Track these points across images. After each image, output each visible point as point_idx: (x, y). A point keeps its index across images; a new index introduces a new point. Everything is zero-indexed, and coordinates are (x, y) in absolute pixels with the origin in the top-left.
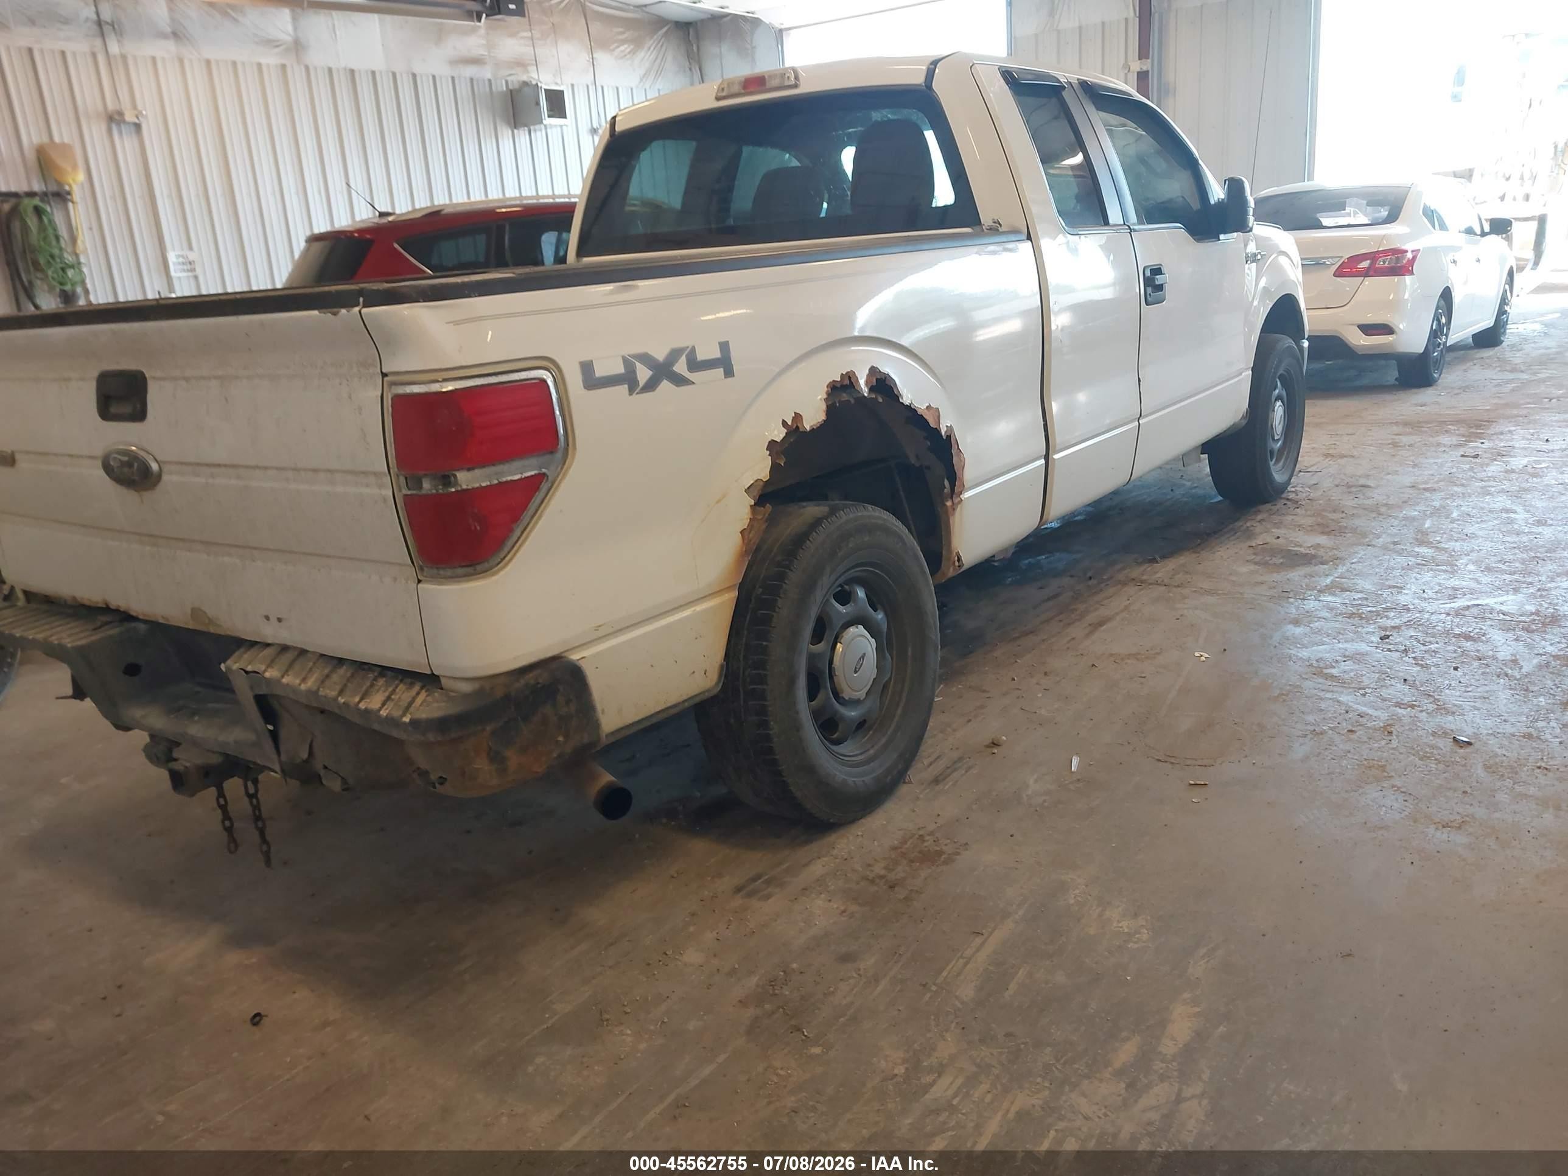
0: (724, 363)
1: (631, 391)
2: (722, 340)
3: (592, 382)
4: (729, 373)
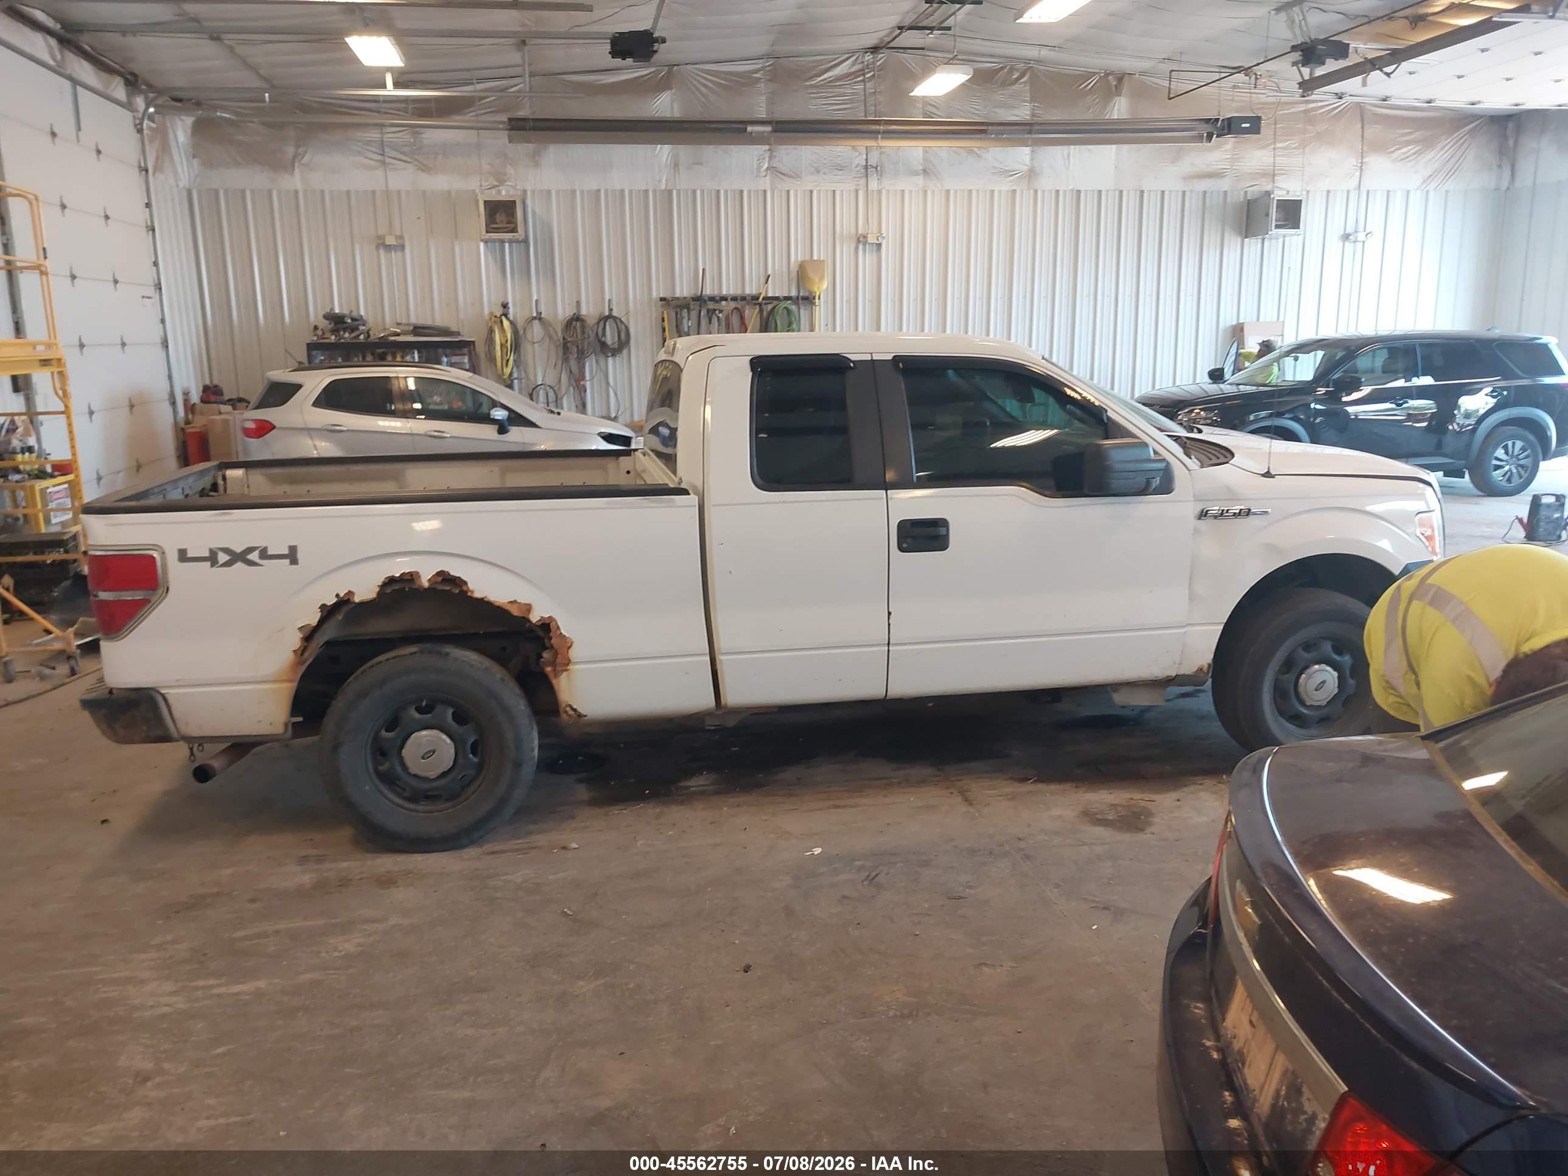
0: (292, 556)
1: (212, 566)
2: (292, 544)
3: (183, 556)
4: (294, 561)
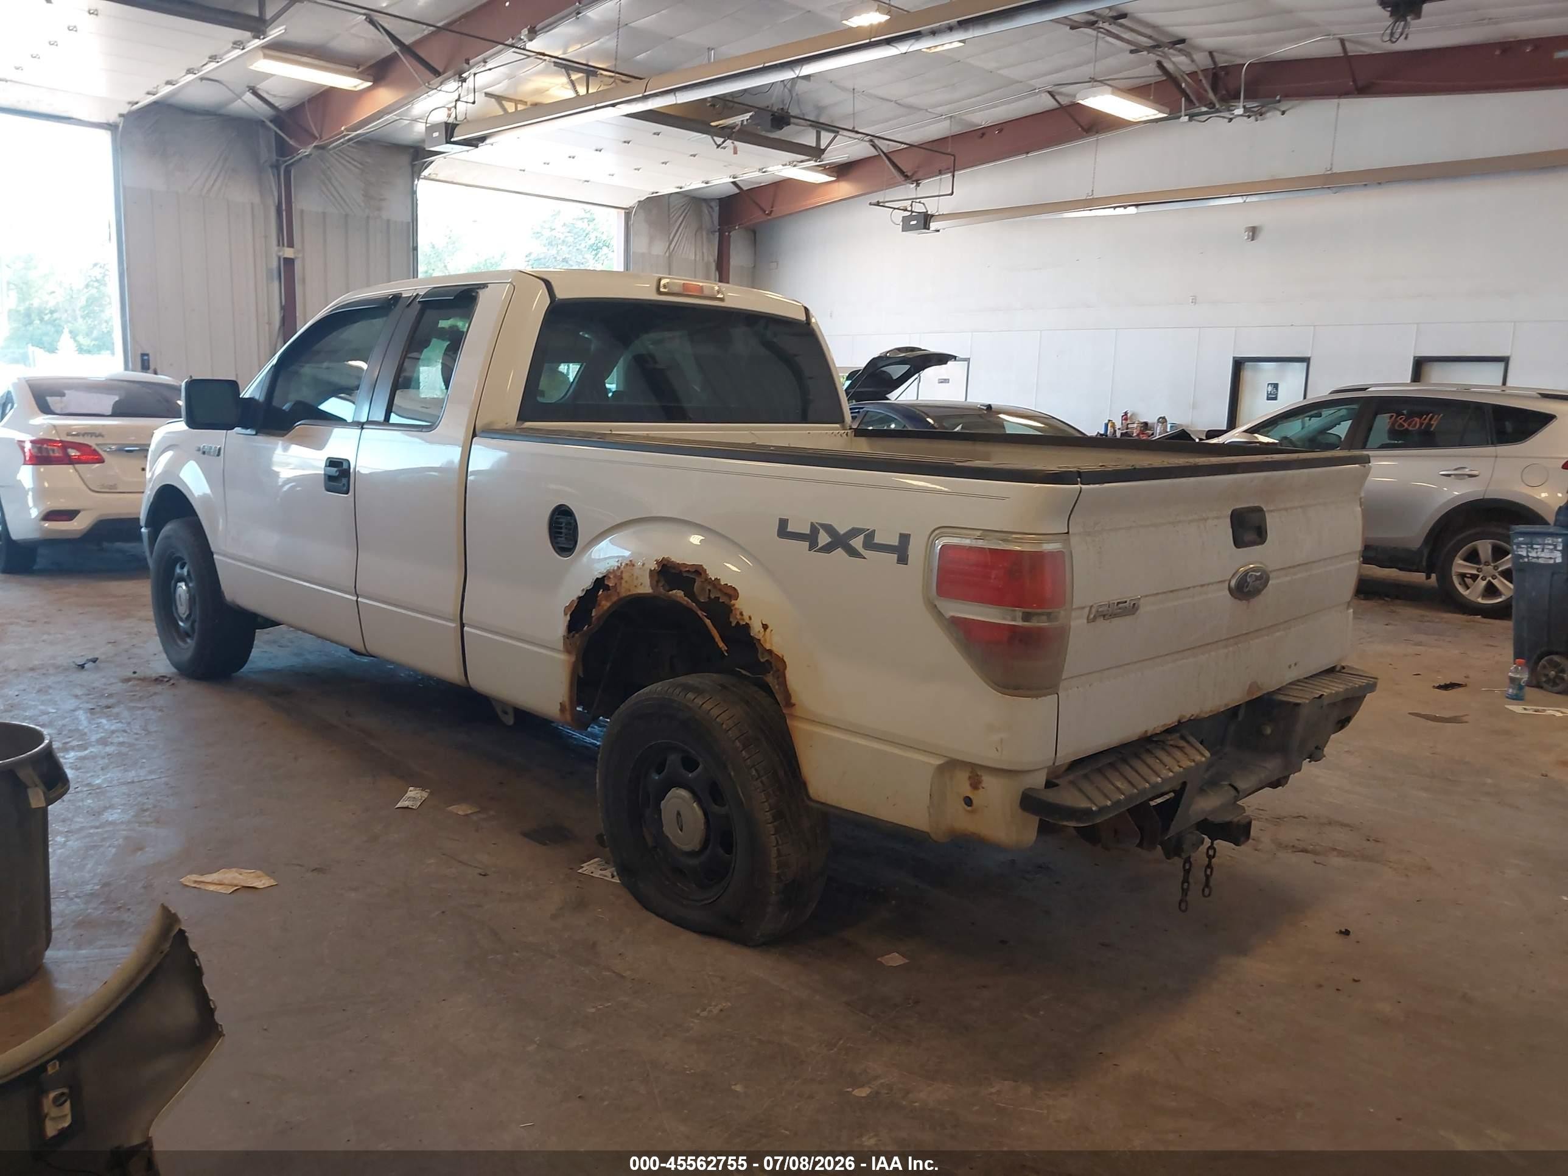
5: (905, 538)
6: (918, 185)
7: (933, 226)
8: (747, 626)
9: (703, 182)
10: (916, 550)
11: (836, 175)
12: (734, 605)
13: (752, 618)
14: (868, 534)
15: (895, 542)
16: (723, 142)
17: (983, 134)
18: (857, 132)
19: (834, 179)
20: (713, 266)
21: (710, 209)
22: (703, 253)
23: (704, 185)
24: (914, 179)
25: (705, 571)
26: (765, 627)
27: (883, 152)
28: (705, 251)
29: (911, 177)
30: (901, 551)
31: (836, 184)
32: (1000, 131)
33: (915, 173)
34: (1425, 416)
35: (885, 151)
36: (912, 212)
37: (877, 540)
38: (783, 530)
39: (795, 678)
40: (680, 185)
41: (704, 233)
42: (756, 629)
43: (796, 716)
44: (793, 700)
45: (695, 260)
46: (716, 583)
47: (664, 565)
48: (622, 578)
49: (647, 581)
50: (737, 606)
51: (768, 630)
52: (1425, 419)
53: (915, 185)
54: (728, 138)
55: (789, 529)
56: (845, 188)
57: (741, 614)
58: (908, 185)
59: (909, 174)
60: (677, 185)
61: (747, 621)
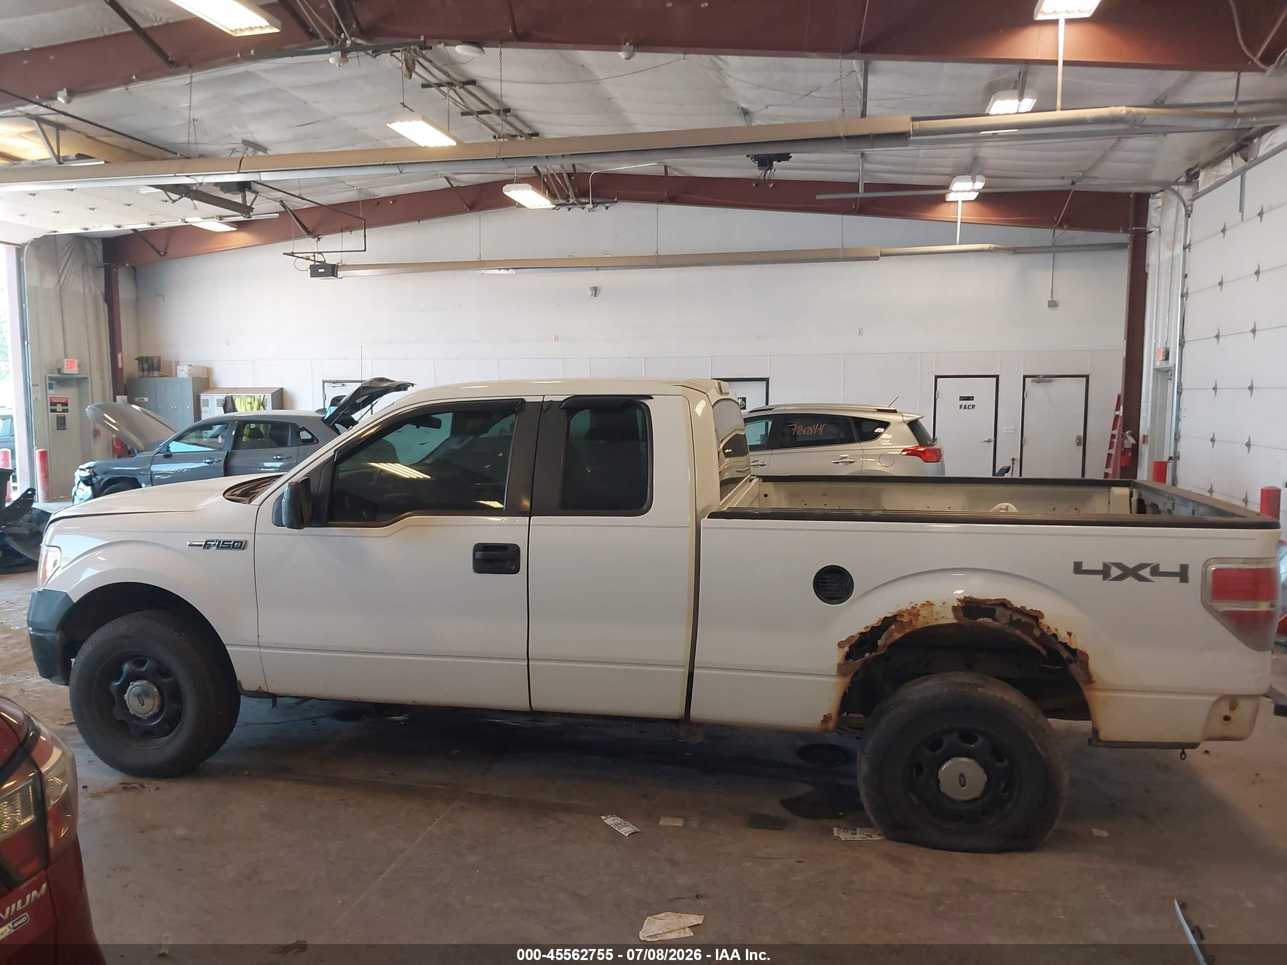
5: (1184, 569)
6: (319, 239)
7: (340, 274)
8: (1055, 636)
9: (115, 226)
10: (1194, 574)
11: (236, 226)
12: (1041, 623)
13: (1058, 629)
14: (1153, 567)
15: (1177, 570)
16: (179, 199)
17: (378, 203)
18: (303, 199)
19: (236, 229)
20: (101, 299)
21: (94, 247)
22: (90, 286)
23: (116, 229)
24: (315, 235)
25: (1009, 602)
26: (1070, 634)
27: (289, 209)
28: (92, 285)
29: (313, 232)
30: (1183, 574)
31: (236, 234)
32: (394, 202)
33: (314, 230)
34: (814, 426)
35: (291, 209)
36: (314, 261)
37: (1161, 570)
38: (1078, 568)
39: (1094, 665)
40: (86, 227)
41: (90, 269)
42: (1063, 636)
43: (1096, 689)
44: (1094, 679)
45: (84, 293)
46: (1021, 609)
47: (967, 602)
48: (919, 615)
49: (951, 615)
50: (1043, 623)
51: (1072, 636)
52: (815, 427)
53: (316, 239)
54: (185, 196)
55: (1084, 568)
56: (244, 238)
57: (1048, 628)
58: (310, 238)
59: (311, 230)
60: (84, 227)
61: (1054, 632)
